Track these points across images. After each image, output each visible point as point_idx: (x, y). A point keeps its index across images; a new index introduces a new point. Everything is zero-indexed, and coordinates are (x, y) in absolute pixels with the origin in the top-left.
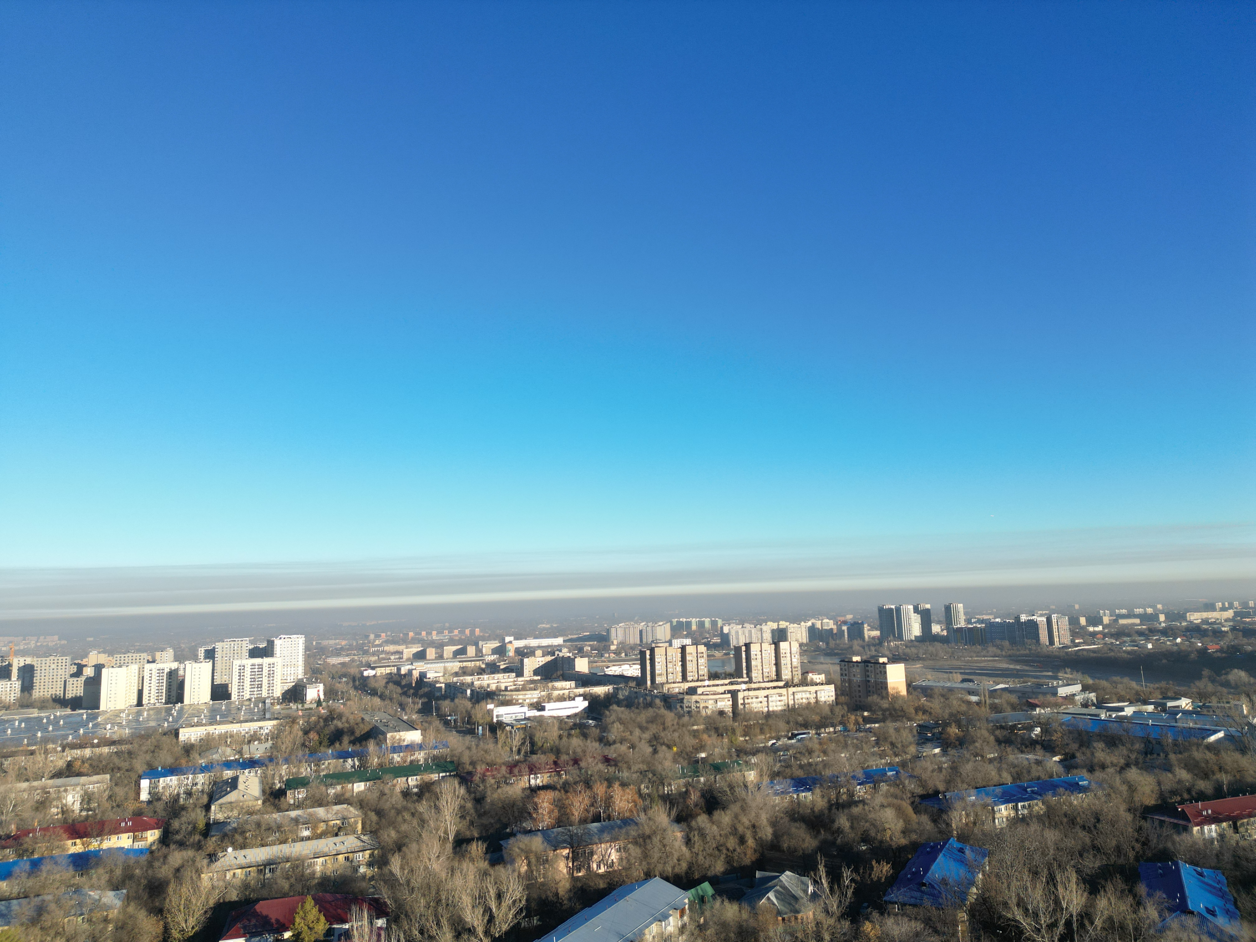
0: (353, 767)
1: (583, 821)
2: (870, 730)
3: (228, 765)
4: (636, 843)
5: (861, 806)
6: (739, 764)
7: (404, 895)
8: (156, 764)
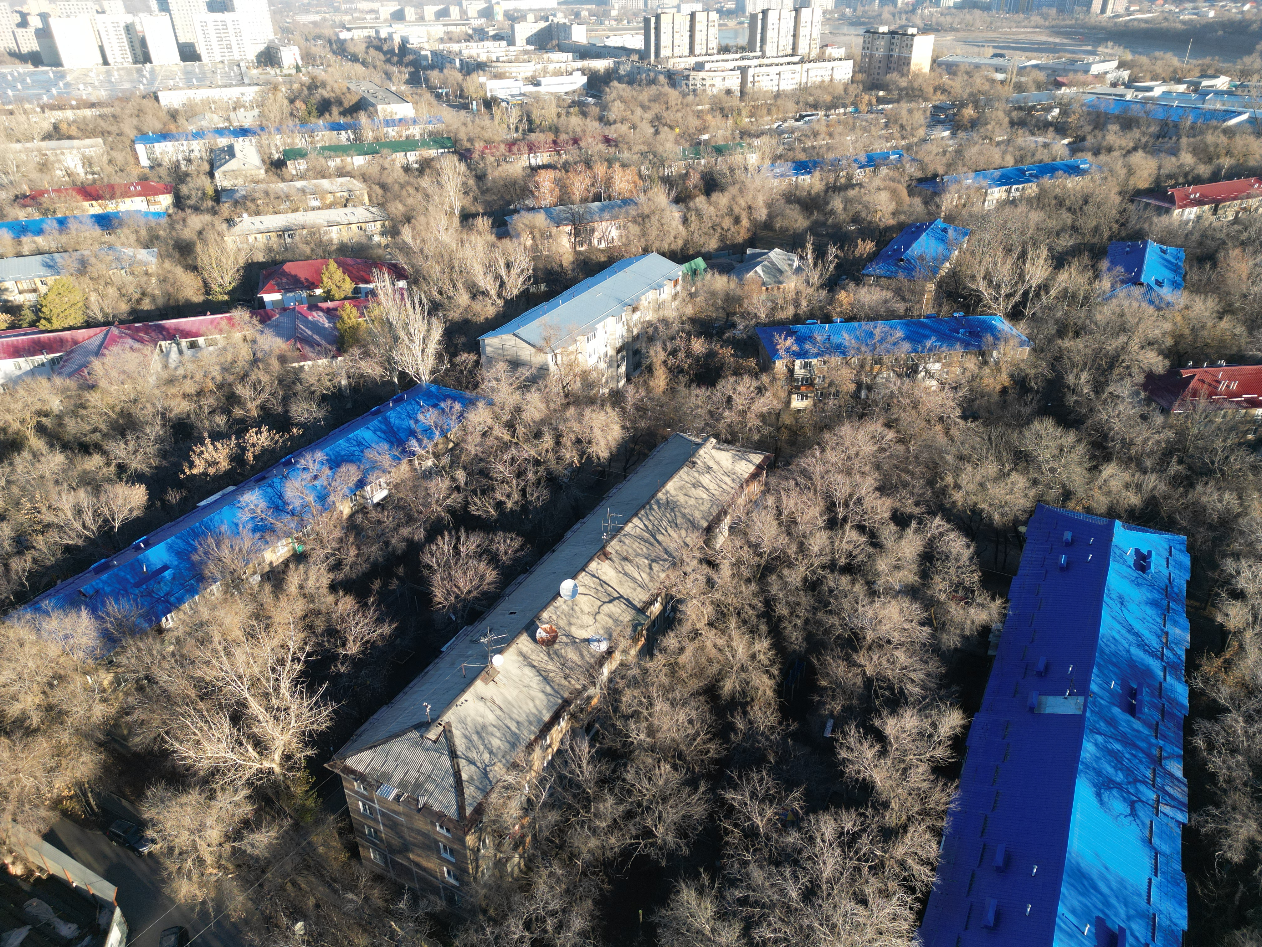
0: (348, 139)
1: (584, 200)
2: (881, 112)
3: (220, 132)
4: (635, 222)
5: (857, 189)
6: (742, 147)
7: (420, 261)
8: (145, 129)
